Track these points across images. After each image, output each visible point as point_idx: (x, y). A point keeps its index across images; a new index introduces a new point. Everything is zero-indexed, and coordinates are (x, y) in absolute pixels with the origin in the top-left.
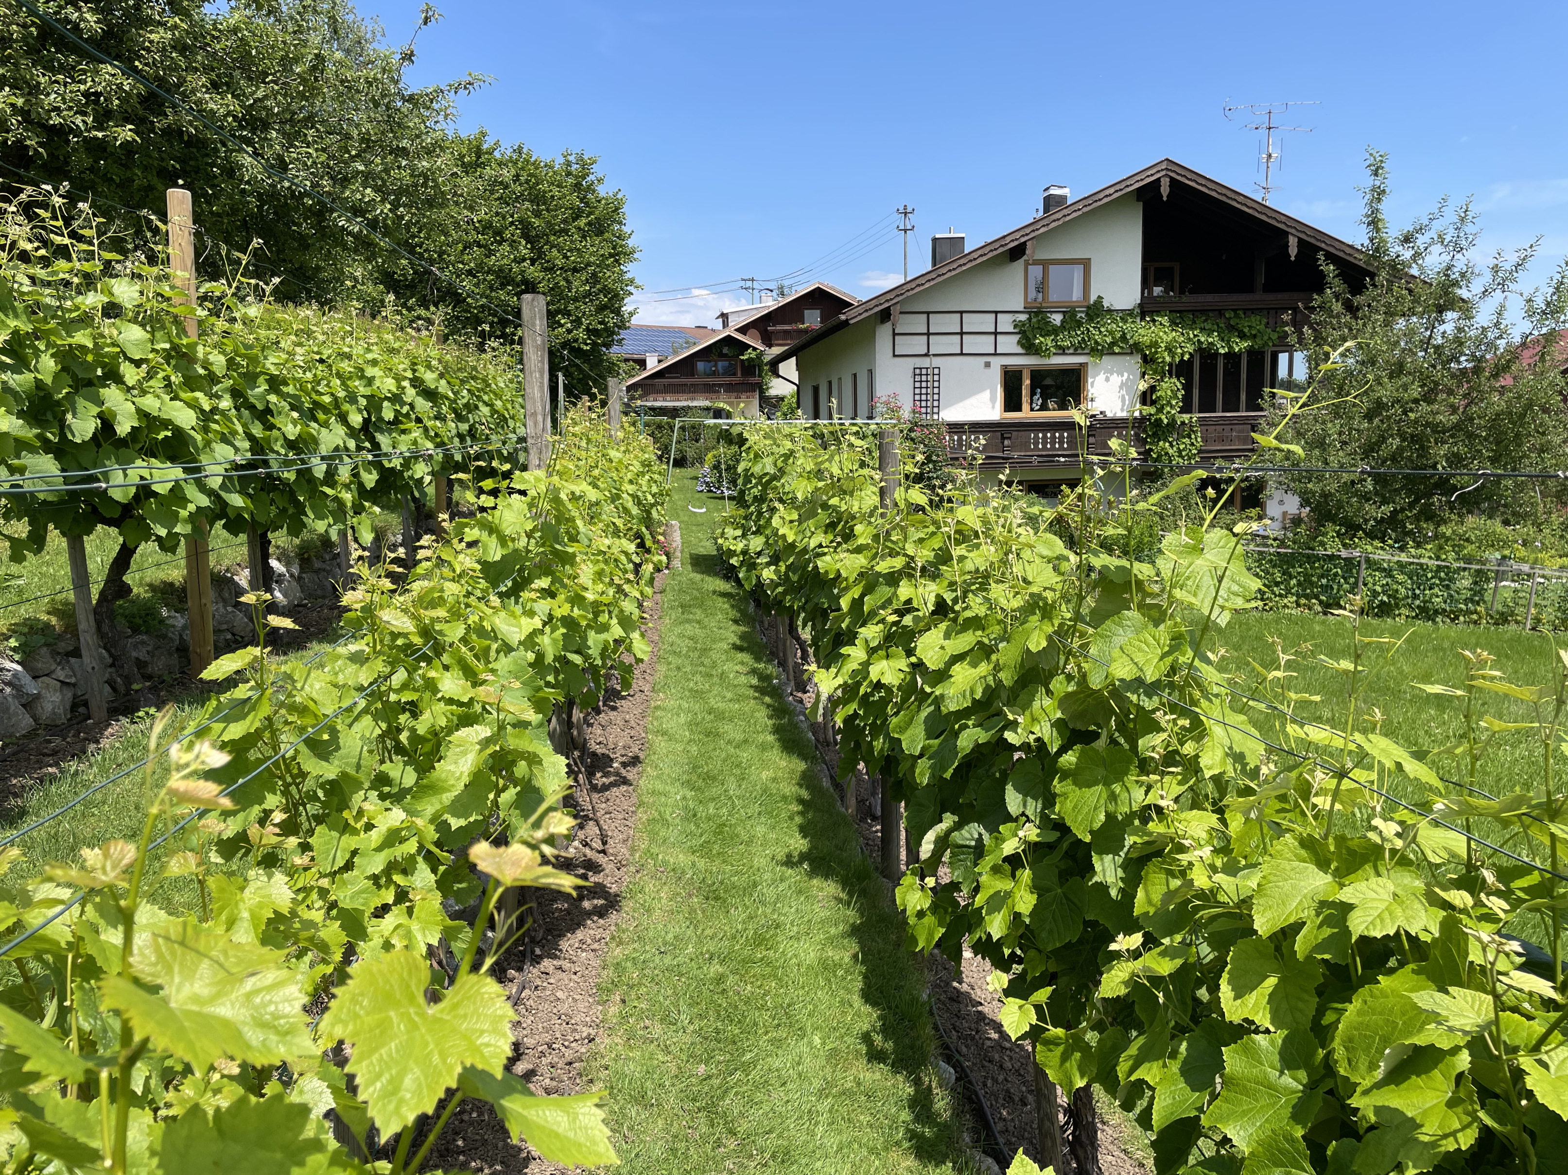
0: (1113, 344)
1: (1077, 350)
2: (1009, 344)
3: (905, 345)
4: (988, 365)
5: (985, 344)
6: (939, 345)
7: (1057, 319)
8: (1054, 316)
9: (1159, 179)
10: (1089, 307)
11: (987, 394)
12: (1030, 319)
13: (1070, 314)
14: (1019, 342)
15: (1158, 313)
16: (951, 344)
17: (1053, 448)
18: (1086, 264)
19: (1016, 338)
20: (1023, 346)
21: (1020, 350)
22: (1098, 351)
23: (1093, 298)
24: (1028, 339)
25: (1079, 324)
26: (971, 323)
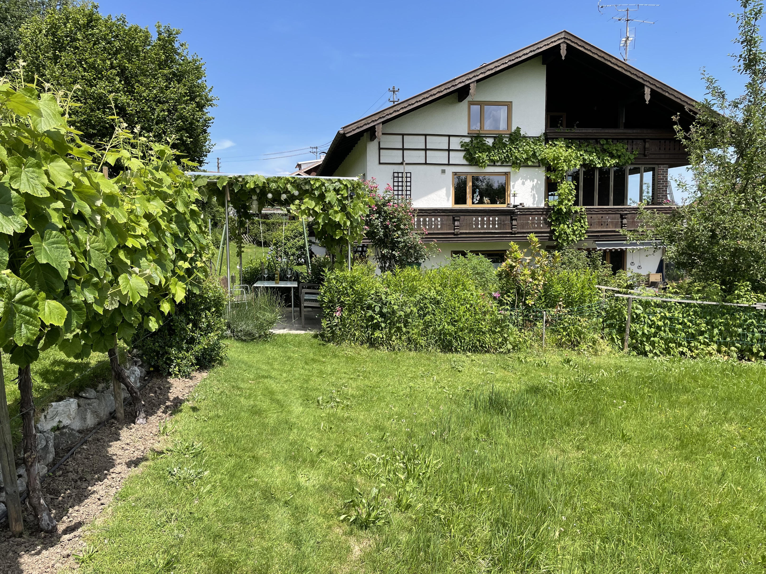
0: (527, 159)
1: (504, 162)
2: (458, 158)
3: (386, 156)
4: (443, 171)
5: (442, 157)
6: (410, 157)
7: (490, 142)
8: (488, 140)
9: (559, 45)
10: (511, 135)
11: (443, 192)
12: (472, 141)
13: (498, 138)
14: (464, 157)
15: (557, 139)
16: (419, 157)
17: (488, 228)
18: (509, 105)
19: (463, 154)
20: (467, 159)
21: (465, 162)
22: (517, 164)
23: (514, 129)
24: (470, 154)
25: (505, 145)
26: (432, 142)
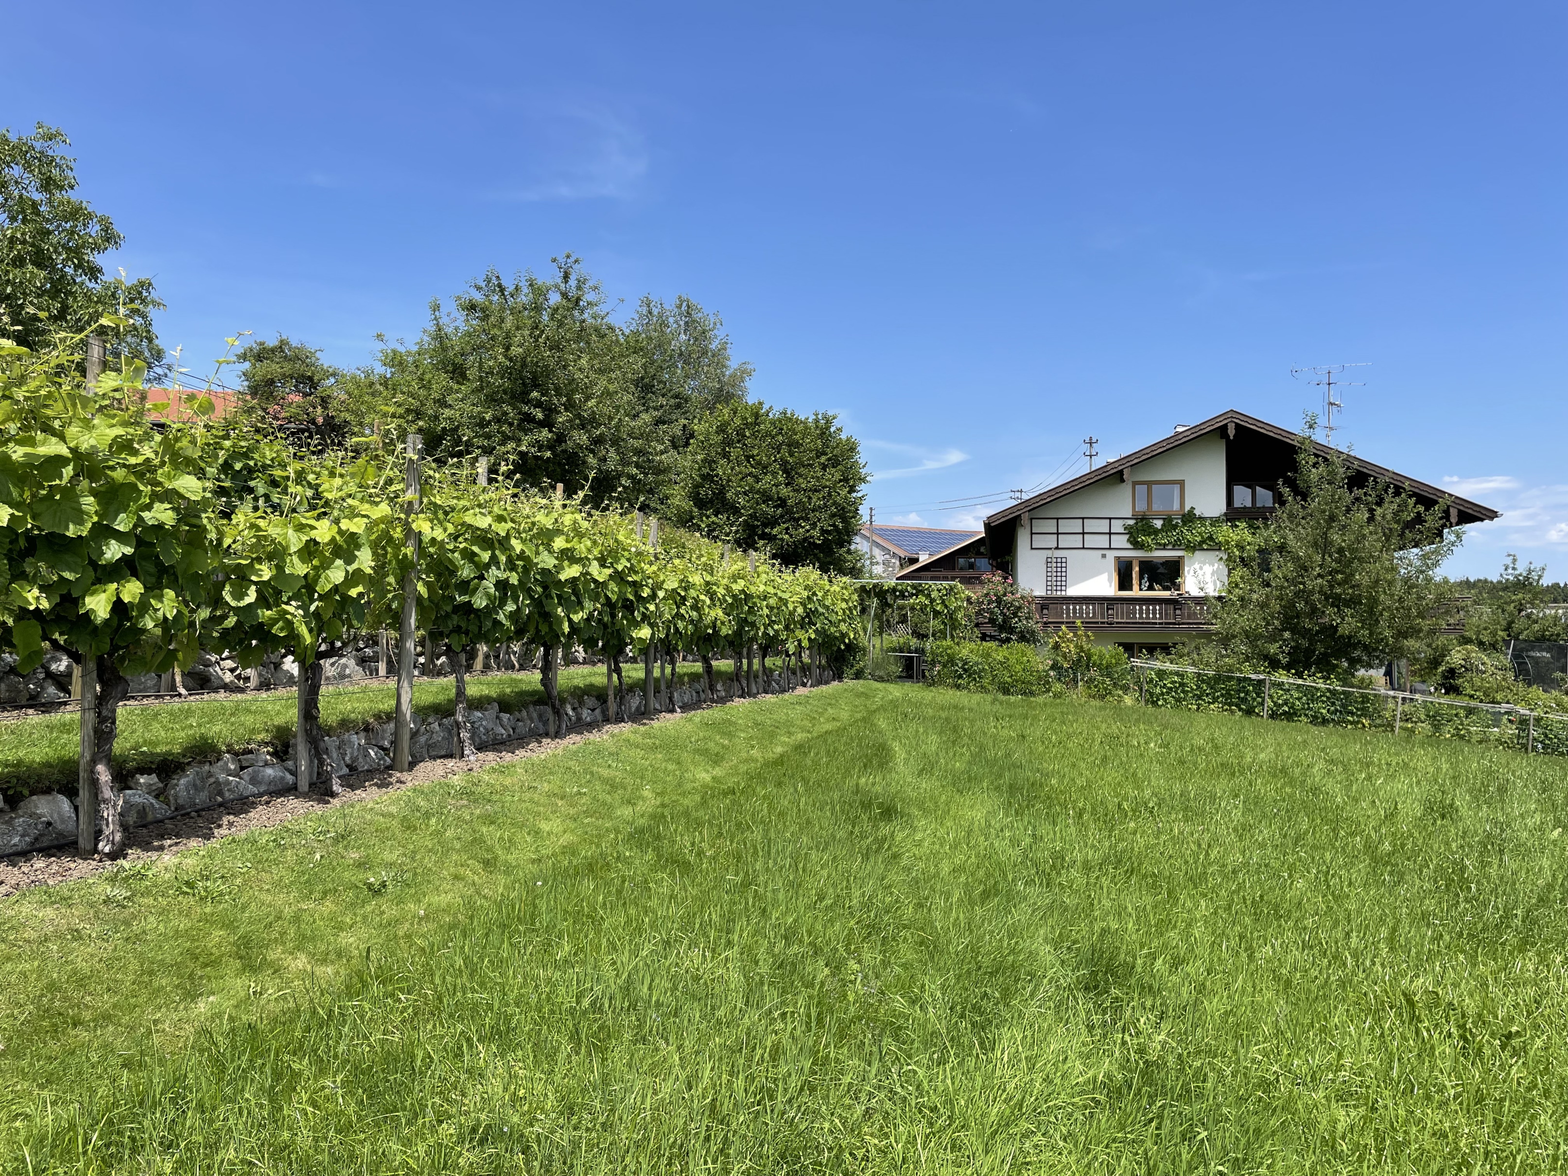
0: (1203, 542)
1: (1175, 546)
2: (1121, 541)
3: (1039, 541)
4: (1104, 556)
5: (1103, 541)
6: (1064, 541)
7: (1158, 524)
8: (1155, 521)
9: (1226, 425)
10: (1184, 516)
11: (1105, 577)
12: (1136, 523)
13: (1168, 521)
14: (1128, 540)
15: (1239, 519)
16: (1077, 541)
17: (1148, 617)
18: (1181, 483)
19: (1127, 536)
20: (1131, 543)
21: (1129, 546)
22: (1193, 548)
23: (1187, 508)
24: (1135, 538)
25: (1175, 527)
26: (1090, 526)
